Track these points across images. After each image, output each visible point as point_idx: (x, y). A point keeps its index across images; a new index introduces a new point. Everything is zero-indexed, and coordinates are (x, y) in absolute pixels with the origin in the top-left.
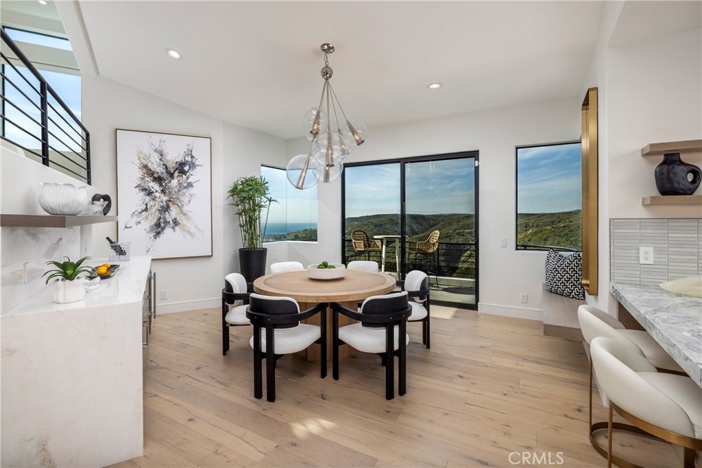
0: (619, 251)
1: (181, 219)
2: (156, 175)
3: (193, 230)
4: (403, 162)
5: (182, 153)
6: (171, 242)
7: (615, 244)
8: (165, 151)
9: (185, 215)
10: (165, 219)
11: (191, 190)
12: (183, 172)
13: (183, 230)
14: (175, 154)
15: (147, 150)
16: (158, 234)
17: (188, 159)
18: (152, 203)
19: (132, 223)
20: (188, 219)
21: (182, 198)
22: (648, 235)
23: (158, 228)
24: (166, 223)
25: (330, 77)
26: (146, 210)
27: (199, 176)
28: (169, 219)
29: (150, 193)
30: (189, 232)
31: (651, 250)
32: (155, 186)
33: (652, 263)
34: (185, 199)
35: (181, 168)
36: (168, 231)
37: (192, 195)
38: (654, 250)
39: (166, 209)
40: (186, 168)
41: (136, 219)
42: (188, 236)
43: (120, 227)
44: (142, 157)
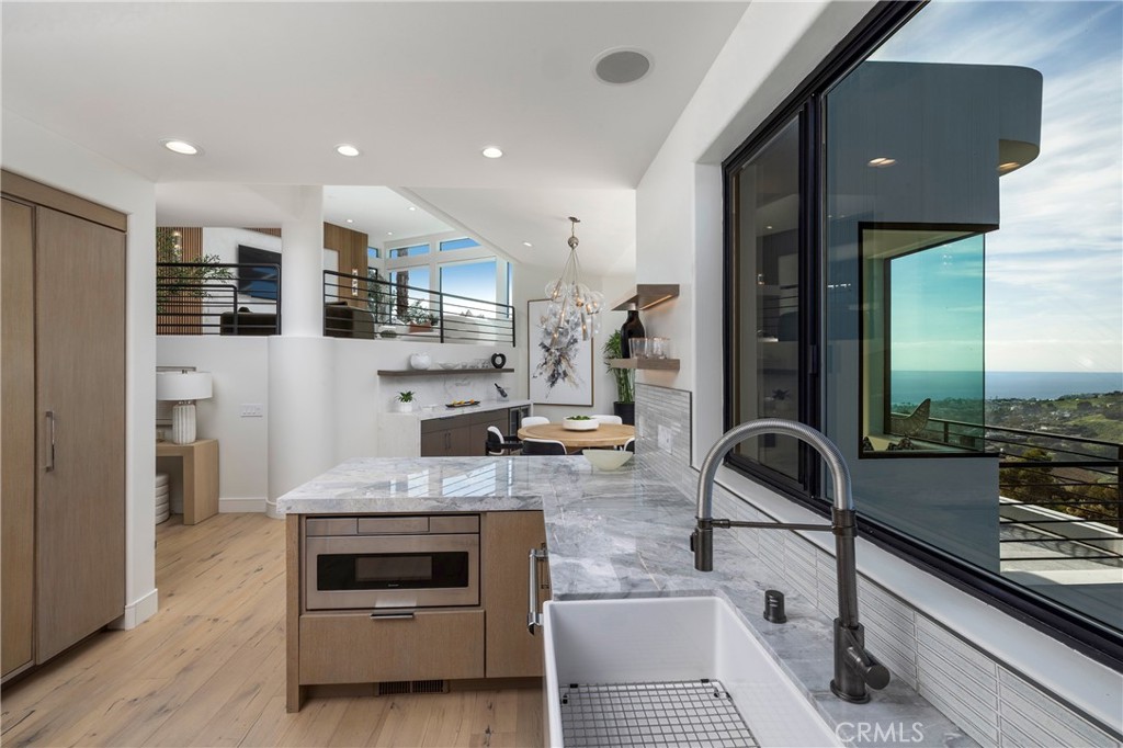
1: (569, 371)
3: (577, 381)
6: (563, 391)
9: (572, 367)
10: (557, 371)
11: (576, 346)
13: (570, 380)
16: (553, 383)
18: (549, 358)
19: (537, 374)
20: (574, 371)
21: (569, 353)
23: (553, 379)
24: (559, 374)
26: (546, 363)
28: (561, 371)
29: (548, 350)
30: (574, 383)
34: (571, 354)
36: (560, 381)
37: (576, 350)
39: (558, 363)
41: (540, 371)
42: (574, 387)
43: (531, 376)
44: (544, 320)
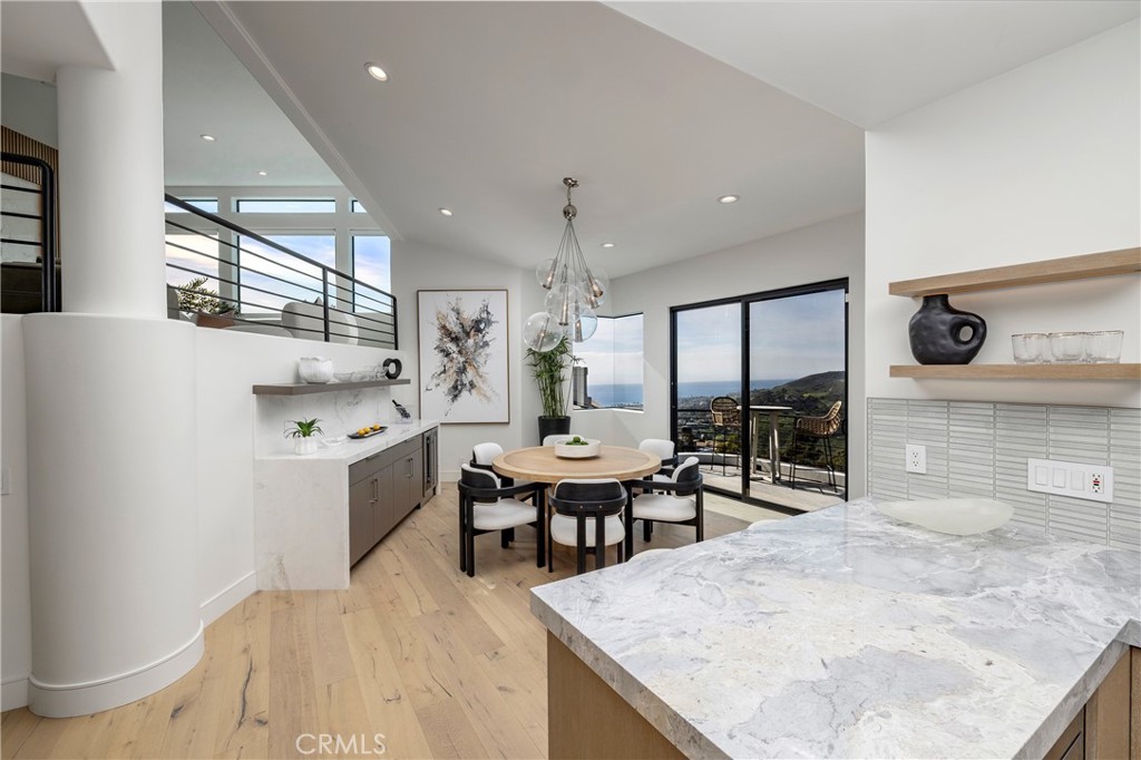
0: (879, 448)
1: (477, 381)
2: (453, 336)
3: (489, 393)
4: (746, 301)
5: (478, 309)
6: (469, 406)
7: (874, 438)
8: (462, 309)
9: (481, 377)
10: (461, 381)
11: (488, 350)
12: (479, 331)
13: (479, 393)
14: (471, 312)
15: (445, 310)
16: (456, 396)
17: (484, 315)
18: (449, 365)
19: (432, 386)
20: (485, 381)
21: (478, 359)
22: (919, 426)
23: (456, 391)
24: (463, 385)
25: (574, 215)
26: (444, 371)
27: (494, 334)
28: (466, 381)
29: (448, 355)
30: (485, 396)
31: (921, 450)
32: (452, 347)
33: (924, 472)
34: (481, 360)
35: (478, 326)
36: (465, 393)
37: (487, 355)
38: (927, 452)
39: (462, 371)
40: (482, 326)
41: (436, 381)
42: (485, 401)
43: (423, 389)
44: (441, 317)
